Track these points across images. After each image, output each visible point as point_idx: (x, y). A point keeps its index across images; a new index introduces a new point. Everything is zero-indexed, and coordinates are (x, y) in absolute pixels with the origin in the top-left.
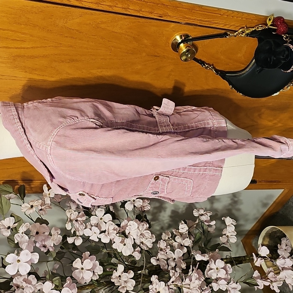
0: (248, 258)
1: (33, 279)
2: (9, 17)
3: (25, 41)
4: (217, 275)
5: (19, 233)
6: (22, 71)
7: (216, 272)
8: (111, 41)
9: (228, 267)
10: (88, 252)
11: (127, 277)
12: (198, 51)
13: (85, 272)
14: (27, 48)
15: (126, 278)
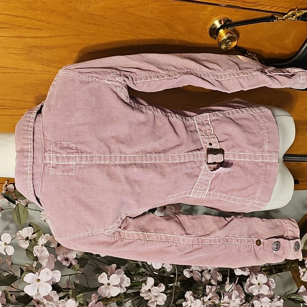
0: (289, 266)
1: (54, 295)
2: (23, 2)
3: (41, 30)
4: (259, 291)
5: (39, 245)
6: (39, 64)
7: (258, 288)
8: (140, 28)
9: (270, 282)
10: (115, 265)
11: (158, 292)
12: (240, 37)
13: (112, 287)
14: (44, 37)
15: (156, 293)
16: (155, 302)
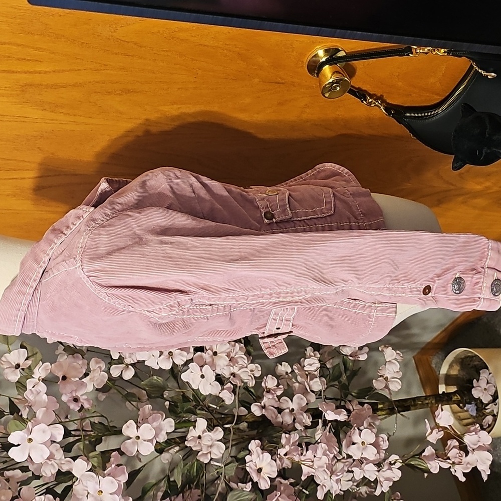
0: (420, 403)
1: (57, 450)
2: (12, 23)
3: (40, 61)
4: (362, 454)
5: (34, 378)
6: (37, 109)
7: (361, 449)
8: (197, 61)
9: (381, 439)
10: (150, 406)
12: (357, 74)
13: (142, 443)
14: (46, 72)
16: (209, 454)
